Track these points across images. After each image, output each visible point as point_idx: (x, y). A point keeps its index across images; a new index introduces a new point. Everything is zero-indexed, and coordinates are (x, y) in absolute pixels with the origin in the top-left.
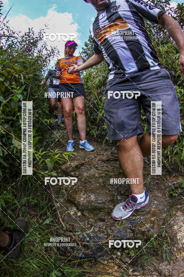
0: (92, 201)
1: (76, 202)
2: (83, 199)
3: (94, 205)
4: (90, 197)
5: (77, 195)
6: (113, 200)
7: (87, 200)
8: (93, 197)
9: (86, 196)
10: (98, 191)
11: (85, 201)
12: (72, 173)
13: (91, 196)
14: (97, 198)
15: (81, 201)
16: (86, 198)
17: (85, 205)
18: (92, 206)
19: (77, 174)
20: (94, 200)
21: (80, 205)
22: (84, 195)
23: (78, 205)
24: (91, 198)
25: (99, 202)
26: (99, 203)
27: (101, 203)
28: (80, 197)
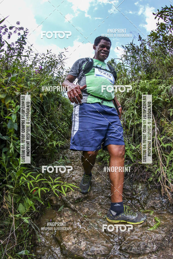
0: (81, 250)
1: (62, 244)
2: (71, 244)
3: (82, 255)
4: (79, 244)
5: (67, 235)
6: (107, 255)
7: (75, 247)
8: (83, 245)
9: (76, 241)
10: (93, 239)
11: (72, 247)
12: (72, 206)
13: (82, 243)
14: (88, 247)
15: (68, 245)
16: (75, 243)
17: (71, 251)
18: (79, 256)
19: (77, 208)
20: (83, 249)
21: (65, 249)
22: (74, 238)
23: (63, 248)
24: (80, 246)
25: (89, 253)
26: (88, 255)
27: (90, 255)
28: (69, 240)
